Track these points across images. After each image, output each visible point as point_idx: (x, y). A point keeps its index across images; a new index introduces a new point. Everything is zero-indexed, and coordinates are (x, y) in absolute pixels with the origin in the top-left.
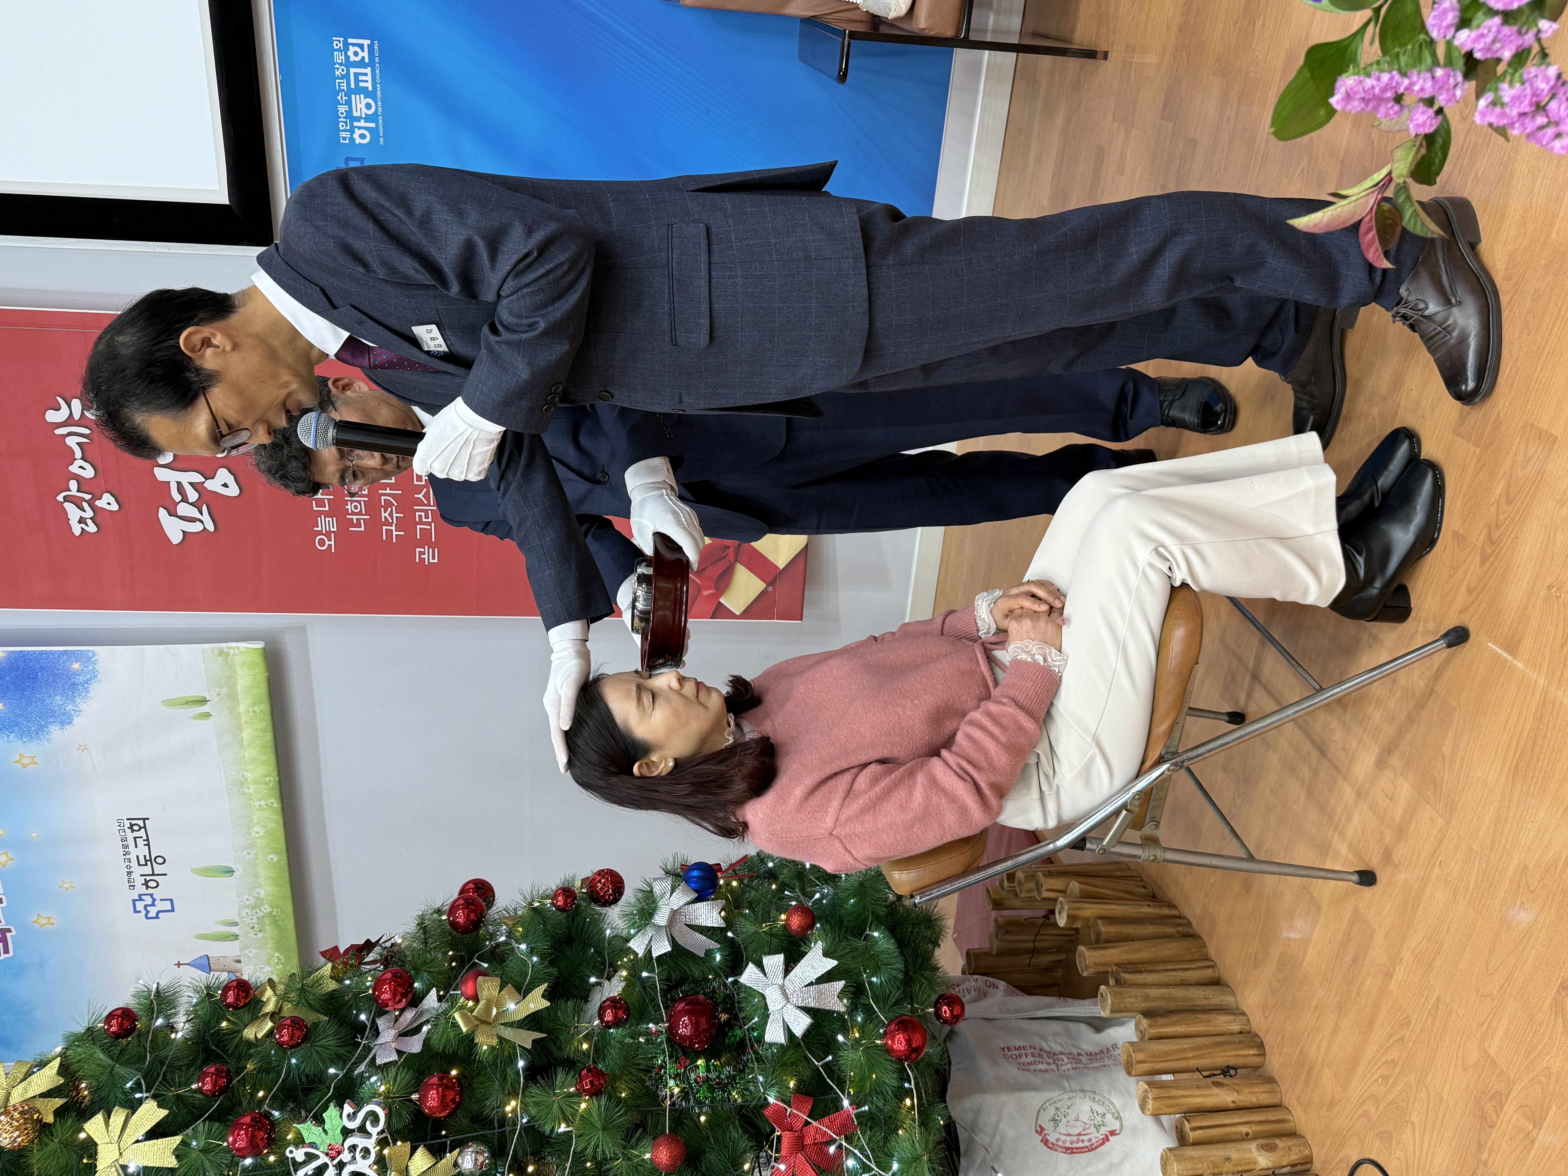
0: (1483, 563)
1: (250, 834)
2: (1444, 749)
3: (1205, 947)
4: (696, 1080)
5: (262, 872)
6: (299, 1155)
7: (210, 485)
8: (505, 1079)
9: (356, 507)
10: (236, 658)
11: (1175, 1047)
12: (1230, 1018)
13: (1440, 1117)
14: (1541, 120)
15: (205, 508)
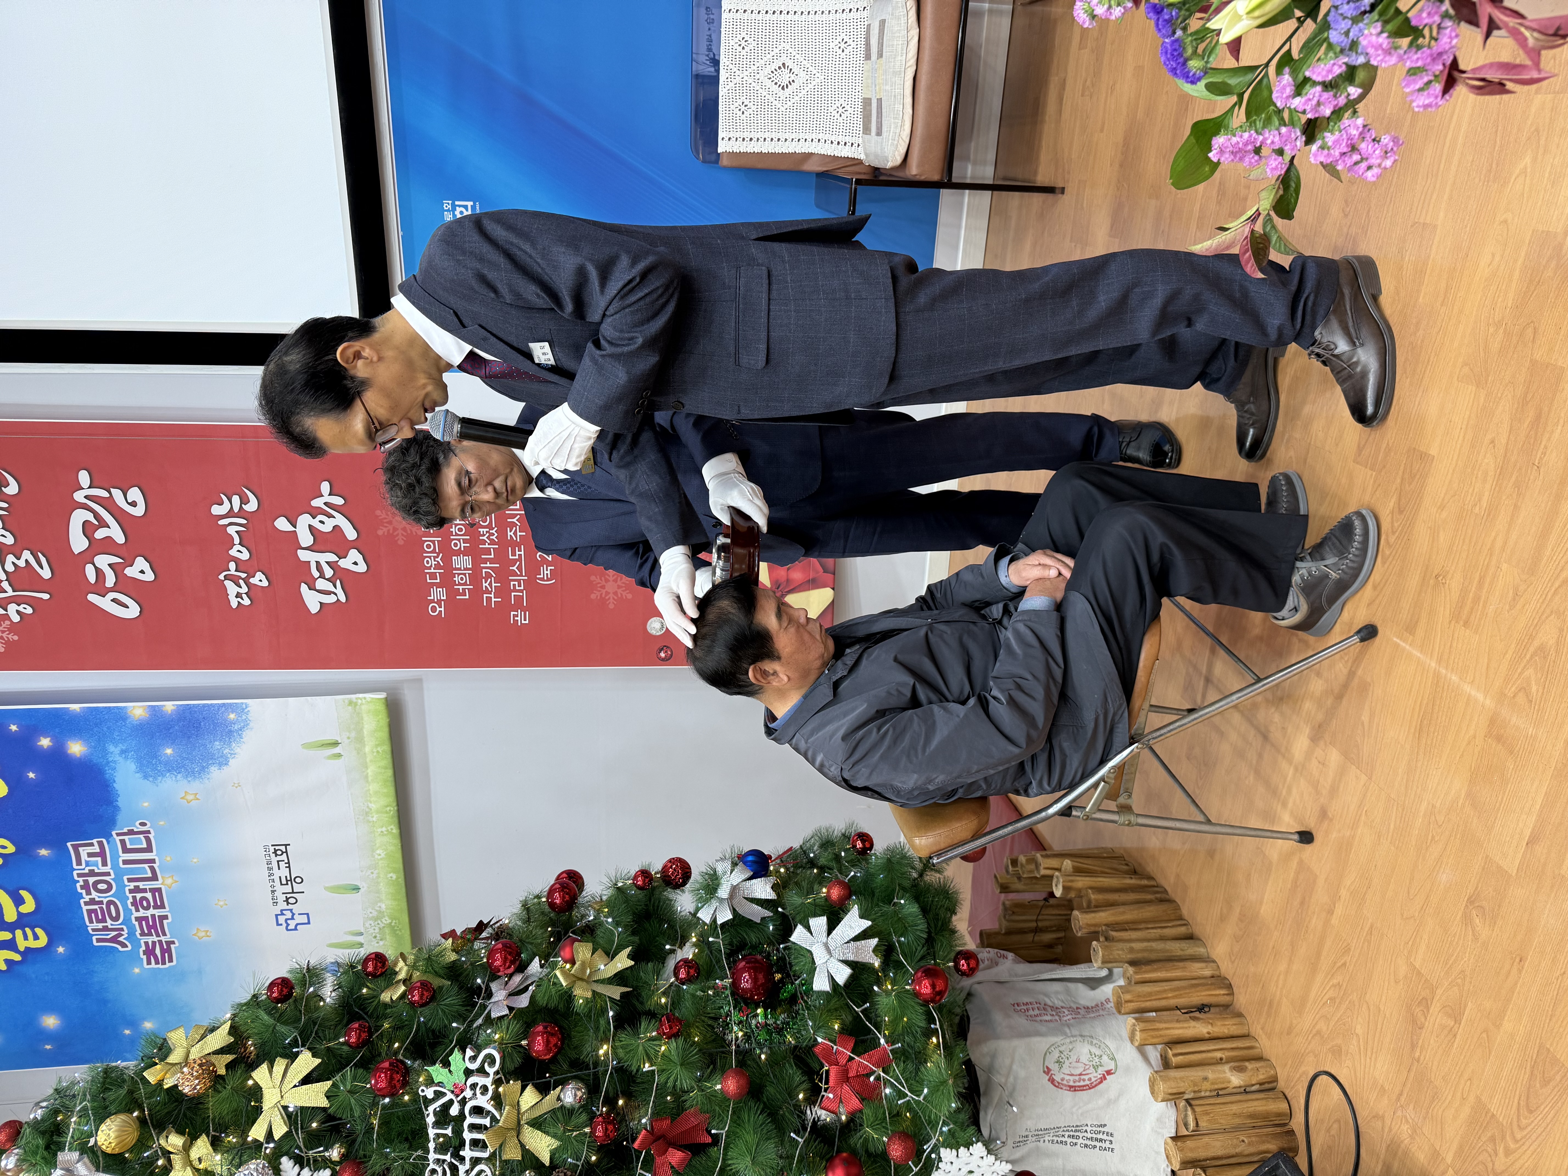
1: (374, 857)
2: (1363, 718)
3: (1180, 909)
4: (756, 1026)
5: (383, 889)
6: (429, 1093)
7: (343, 563)
8: (597, 1029)
9: (462, 579)
10: (363, 707)
11: (1158, 989)
12: (1203, 965)
13: (1379, 1027)
15: (338, 583)
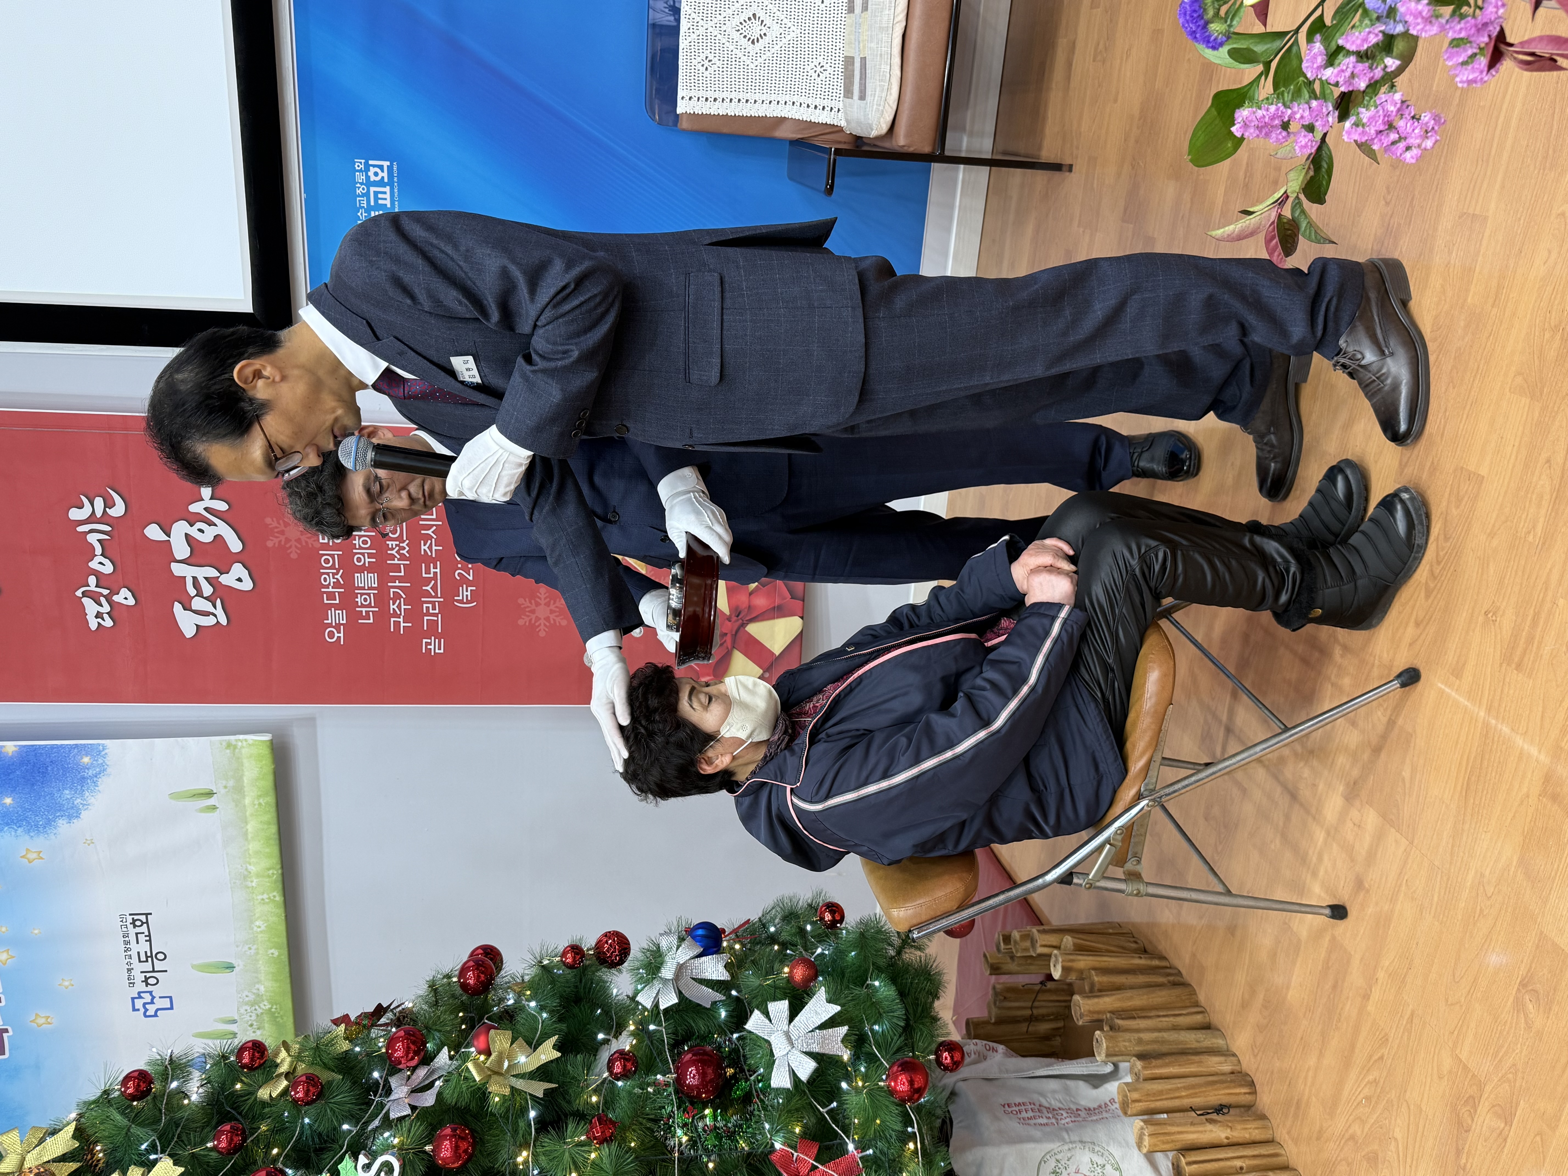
0: (1427, 597)
1: (253, 929)
2: (1404, 772)
3: (1195, 994)
4: (703, 1129)
5: (262, 968)
7: (225, 580)
8: (516, 1131)
9: (365, 600)
10: (244, 751)
11: (1169, 1087)
12: (1222, 1059)
13: (1420, 1129)
14: (1393, 136)
15: (218, 602)
